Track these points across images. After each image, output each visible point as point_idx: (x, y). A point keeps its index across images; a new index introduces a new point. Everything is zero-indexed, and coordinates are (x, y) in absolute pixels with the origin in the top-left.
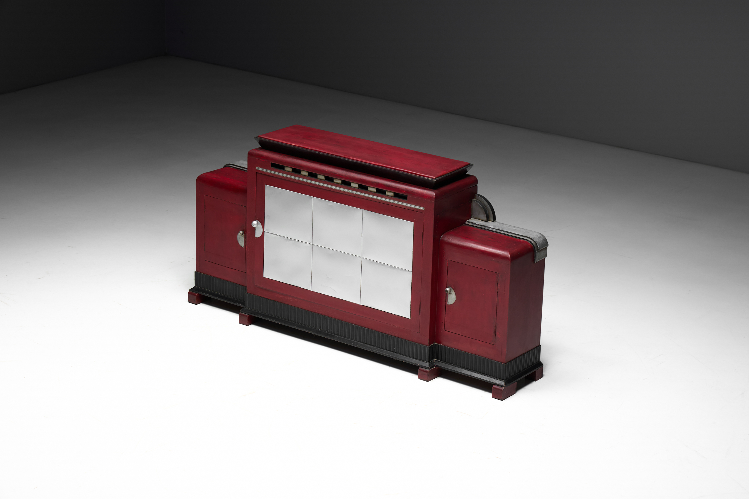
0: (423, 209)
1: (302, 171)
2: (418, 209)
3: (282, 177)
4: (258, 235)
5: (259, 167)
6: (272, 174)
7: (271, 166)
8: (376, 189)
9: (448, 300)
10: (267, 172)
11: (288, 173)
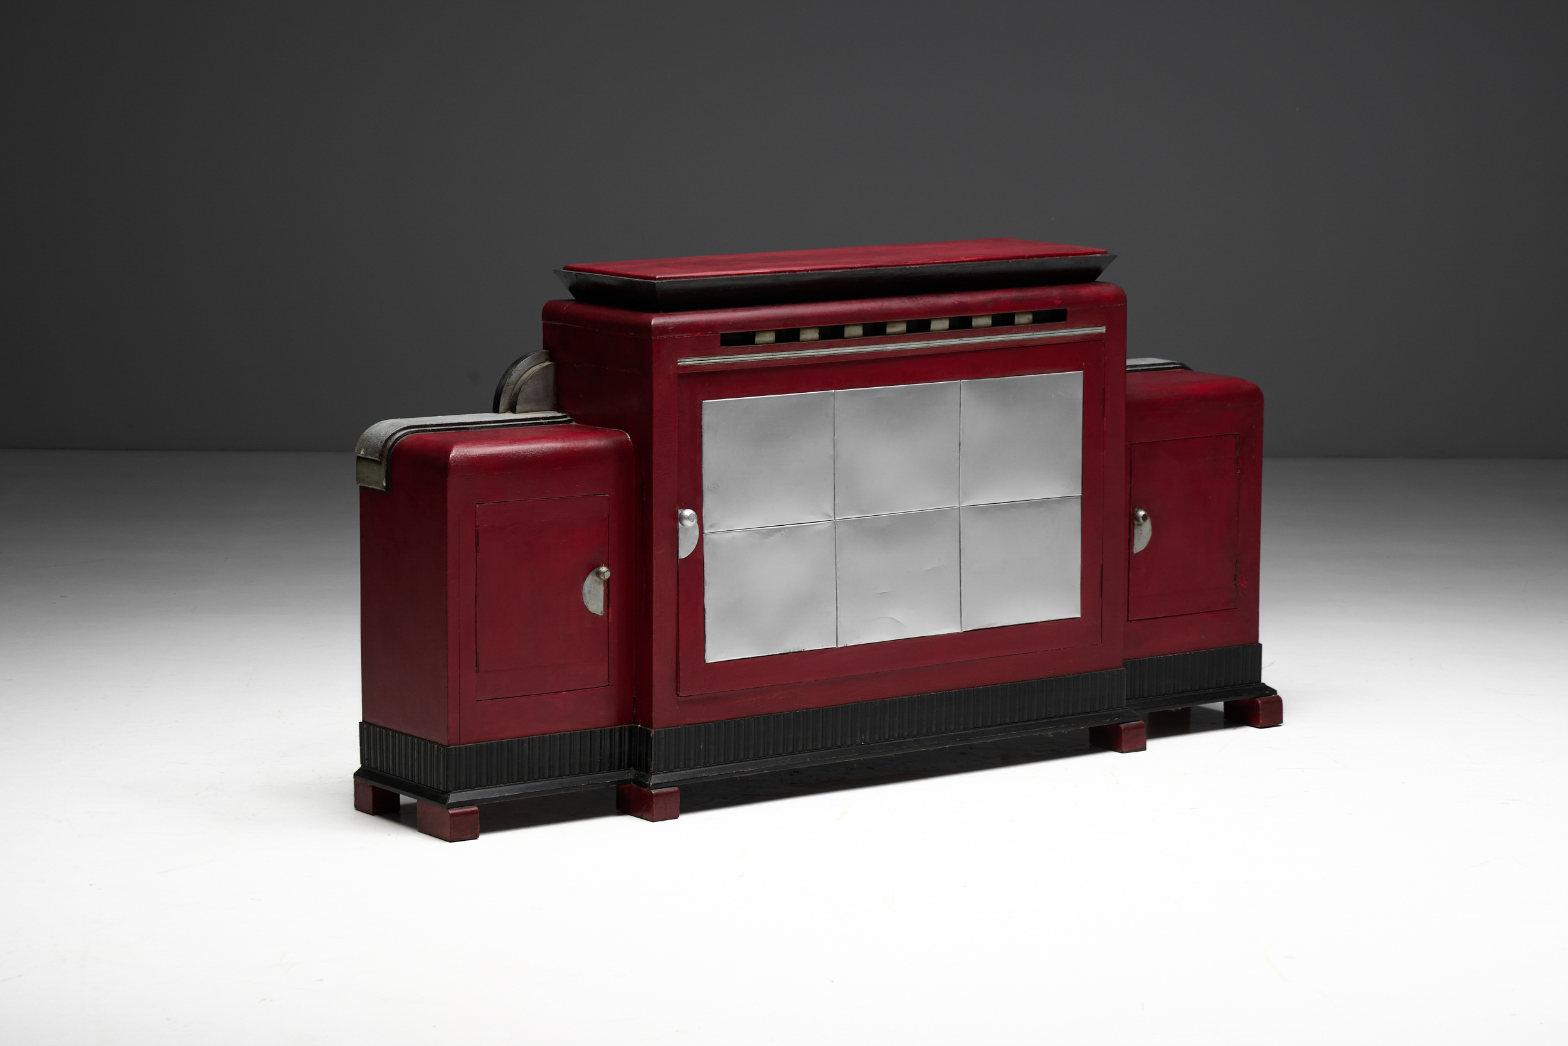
0: (1103, 330)
1: (805, 331)
2: (1092, 334)
3: (752, 362)
4: (685, 550)
5: (687, 356)
6: (723, 364)
7: (719, 345)
8: (991, 318)
9: (1135, 542)
10: (709, 365)
11: (767, 348)
